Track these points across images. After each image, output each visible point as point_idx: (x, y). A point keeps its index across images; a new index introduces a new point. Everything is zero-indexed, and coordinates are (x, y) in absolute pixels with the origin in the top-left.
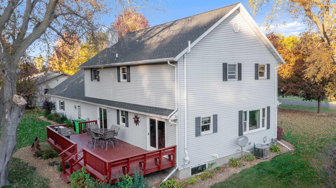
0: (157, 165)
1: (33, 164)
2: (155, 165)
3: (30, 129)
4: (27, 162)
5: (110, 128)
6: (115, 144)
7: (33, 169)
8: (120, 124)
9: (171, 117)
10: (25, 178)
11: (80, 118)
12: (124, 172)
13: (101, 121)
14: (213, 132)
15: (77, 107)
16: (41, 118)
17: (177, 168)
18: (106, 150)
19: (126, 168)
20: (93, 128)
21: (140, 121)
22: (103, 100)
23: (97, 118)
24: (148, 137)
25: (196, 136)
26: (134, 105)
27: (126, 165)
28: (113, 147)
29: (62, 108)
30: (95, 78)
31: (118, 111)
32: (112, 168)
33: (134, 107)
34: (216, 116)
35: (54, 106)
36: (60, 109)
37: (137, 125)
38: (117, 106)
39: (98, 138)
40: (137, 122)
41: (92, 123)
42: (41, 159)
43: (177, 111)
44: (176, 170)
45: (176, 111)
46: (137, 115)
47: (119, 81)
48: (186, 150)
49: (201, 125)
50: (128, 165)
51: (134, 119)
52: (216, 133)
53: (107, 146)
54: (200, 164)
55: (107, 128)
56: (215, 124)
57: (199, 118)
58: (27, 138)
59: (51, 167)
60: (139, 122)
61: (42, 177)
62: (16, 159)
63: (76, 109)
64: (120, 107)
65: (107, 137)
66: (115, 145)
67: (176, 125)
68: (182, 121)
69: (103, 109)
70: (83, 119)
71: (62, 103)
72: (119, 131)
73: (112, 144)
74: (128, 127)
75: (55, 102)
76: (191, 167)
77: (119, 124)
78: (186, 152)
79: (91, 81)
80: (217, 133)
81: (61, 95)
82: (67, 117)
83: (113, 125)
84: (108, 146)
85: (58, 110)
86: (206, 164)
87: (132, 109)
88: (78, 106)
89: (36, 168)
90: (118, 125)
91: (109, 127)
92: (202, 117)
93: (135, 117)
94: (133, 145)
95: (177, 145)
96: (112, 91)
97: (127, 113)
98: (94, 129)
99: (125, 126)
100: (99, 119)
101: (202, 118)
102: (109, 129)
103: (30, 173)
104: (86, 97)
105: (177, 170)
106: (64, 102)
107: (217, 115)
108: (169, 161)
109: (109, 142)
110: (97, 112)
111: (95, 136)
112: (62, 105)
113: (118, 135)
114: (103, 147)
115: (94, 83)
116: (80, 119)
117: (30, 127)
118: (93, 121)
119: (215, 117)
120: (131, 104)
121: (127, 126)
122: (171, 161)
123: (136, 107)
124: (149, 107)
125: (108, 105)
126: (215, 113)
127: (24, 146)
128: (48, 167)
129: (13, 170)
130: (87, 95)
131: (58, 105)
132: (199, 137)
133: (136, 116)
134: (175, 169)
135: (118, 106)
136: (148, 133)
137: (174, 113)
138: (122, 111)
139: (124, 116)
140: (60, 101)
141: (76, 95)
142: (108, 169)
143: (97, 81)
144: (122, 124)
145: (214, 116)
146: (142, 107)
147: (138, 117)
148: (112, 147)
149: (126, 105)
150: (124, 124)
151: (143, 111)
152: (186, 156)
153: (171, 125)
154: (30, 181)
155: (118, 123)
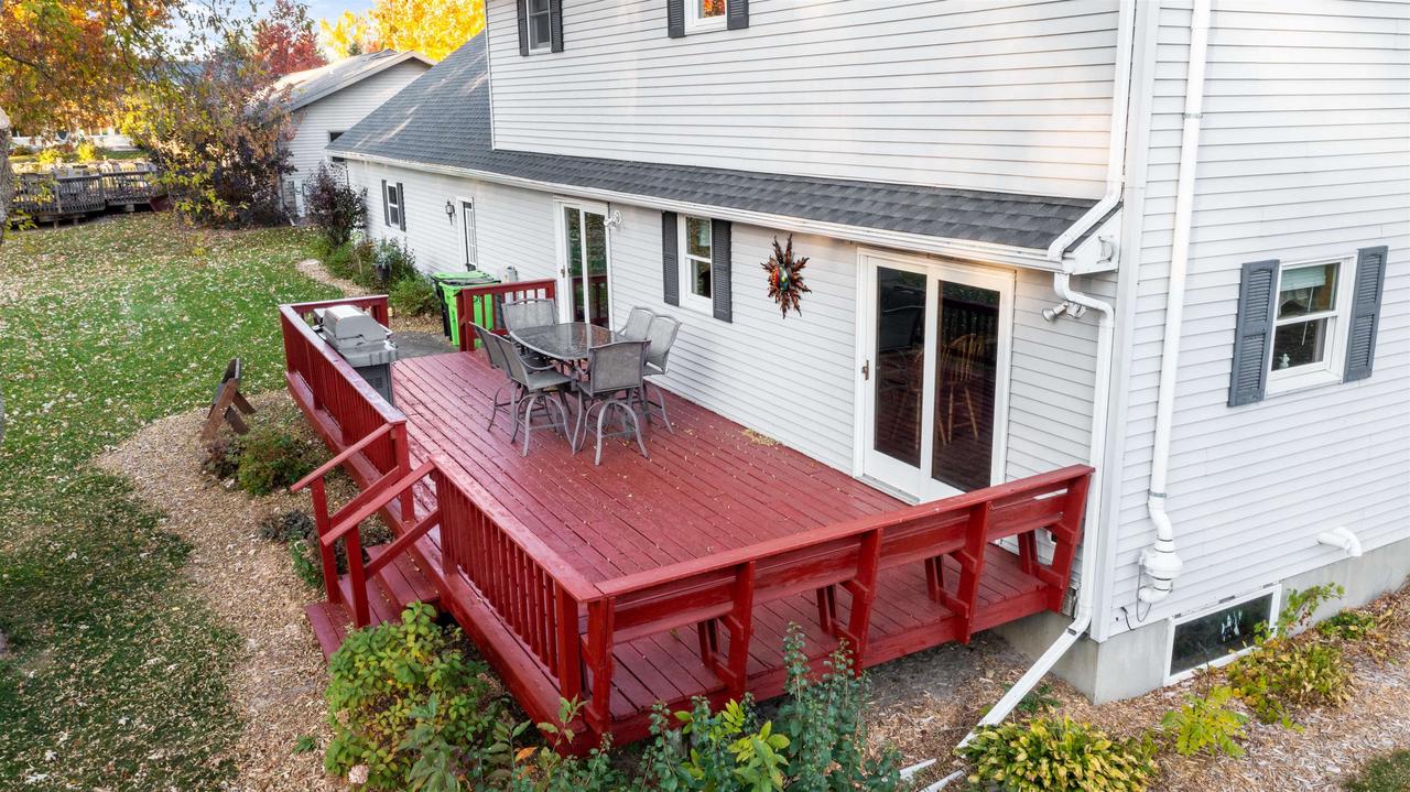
0: (944, 601)
1: (185, 517)
2: (925, 602)
3: (236, 318)
4: (158, 502)
5: (624, 323)
6: (649, 422)
7: (172, 554)
8: (683, 300)
9: (1077, 253)
10: (108, 617)
11: (474, 268)
12: (710, 653)
13: (577, 282)
14: (1341, 373)
15: (459, 208)
16: (306, 267)
17: (1079, 626)
18: (597, 463)
19: (723, 633)
20: (519, 324)
21: (806, 283)
22: (586, 161)
23: (555, 264)
24: (865, 395)
25: (1229, 404)
26: (769, 178)
27: (728, 607)
28: (640, 441)
29: (395, 220)
30: (542, 38)
31: (669, 218)
32: (618, 636)
33: (774, 191)
34: (1377, 260)
35: (364, 211)
36: (388, 224)
37: (791, 312)
38: (664, 189)
39: (548, 383)
40: (787, 286)
41: (531, 293)
42: (233, 489)
43: (1120, 205)
44: (1073, 639)
45: (1114, 210)
46: (789, 248)
47: (676, 29)
48: (1154, 501)
49: (1277, 322)
50: (743, 611)
51: (767, 275)
52: (1363, 383)
53: (600, 436)
54: (1233, 597)
55: (608, 327)
56: (1360, 320)
57: (1269, 269)
58: (206, 365)
59: (273, 547)
60: (800, 293)
61: (205, 617)
62: (112, 481)
63: (456, 222)
64: (683, 195)
65: (603, 381)
66: (653, 427)
67: (1098, 313)
68: (1145, 289)
69: (586, 214)
70: (488, 272)
71: (392, 190)
72: (676, 343)
73: (630, 424)
74: (730, 320)
75: (365, 190)
76: (1178, 616)
77: (677, 305)
78: (1160, 516)
79: (521, 59)
80: (1369, 381)
81: (386, 149)
82: (416, 264)
83: (637, 308)
84: (603, 433)
85: (380, 231)
86: (1270, 596)
87: (757, 205)
88: (466, 205)
89: (192, 547)
90: (669, 309)
91: (618, 321)
92: (1288, 260)
93: (779, 256)
94: (757, 435)
95: (1095, 461)
96: (634, 102)
97: (723, 228)
98: (527, 329)
99: (712, 313)
100: (563, 272)
101: (1284, 272)
102: (618, 329)
103: (148, 578)
104: (498, 152)
105: (1085, 635)
106: (400, 185)
107: (1385, 248)
108: (1024, 569)
109: (611, 406)
110: (553, 235)
111: (530, 373)
112: (394, 201)
113: (668, 366)
114: (579, 439)
115: (537, 65)
116: (473, 274)
117: (243, 306)
118: (535, 285)
119: (1373, 262)
120: (751, 176)
121: (724, 313)
122: (1038, 571)
123: (788, 189)
124: (876, 191)
125: (608, 185)
126: (1375, 232)
127: (175, 410)
128: (255, 545)
129: (66, 551)
130: (499, 143)
131: (376, 205)
132: (1253, 406)
133: (784, 250)
134: (1066, 634)
135: (673, 187)
136: (860, 364)
137: (1098, 224)
138: (695, 223)
139: (707, 256)
140: (384, 182)
141: (452, 146)
142: (585, 638)
143: (549, 49)
144: (695, 305)
145: (1365, 255)
146: (828, 192)
147: (796, 259)
148: (634, 439)
149: (719, 180)
150: (706, 304)
151: (834, 216)
152: (1150, 546)
153: (1056, 317)
154: (132, 637)
155: (671, 296)
